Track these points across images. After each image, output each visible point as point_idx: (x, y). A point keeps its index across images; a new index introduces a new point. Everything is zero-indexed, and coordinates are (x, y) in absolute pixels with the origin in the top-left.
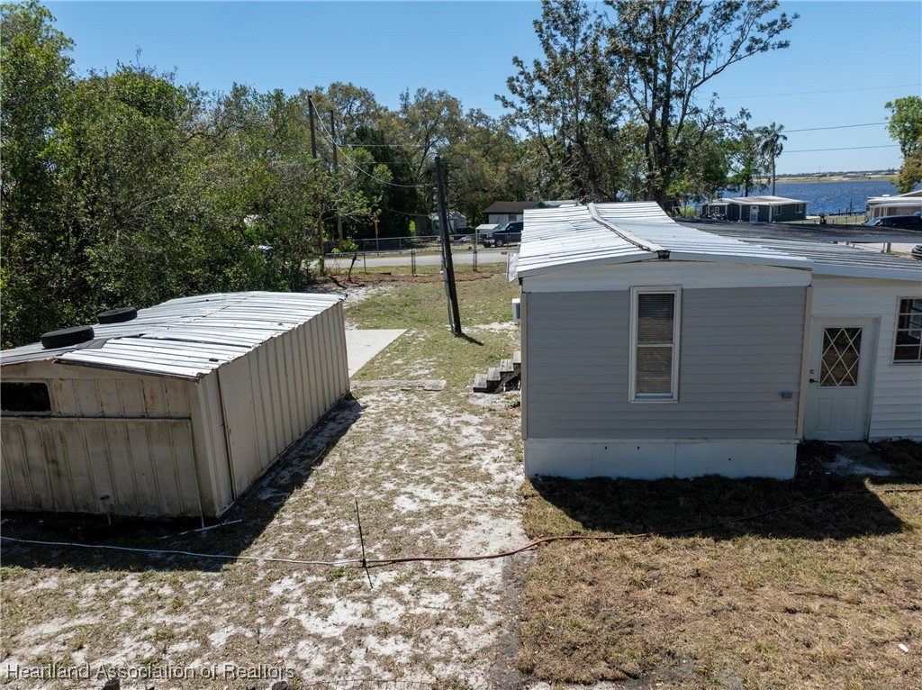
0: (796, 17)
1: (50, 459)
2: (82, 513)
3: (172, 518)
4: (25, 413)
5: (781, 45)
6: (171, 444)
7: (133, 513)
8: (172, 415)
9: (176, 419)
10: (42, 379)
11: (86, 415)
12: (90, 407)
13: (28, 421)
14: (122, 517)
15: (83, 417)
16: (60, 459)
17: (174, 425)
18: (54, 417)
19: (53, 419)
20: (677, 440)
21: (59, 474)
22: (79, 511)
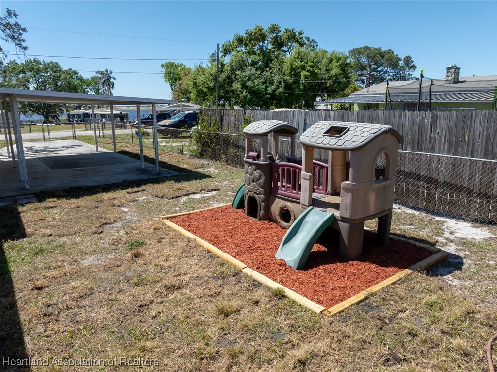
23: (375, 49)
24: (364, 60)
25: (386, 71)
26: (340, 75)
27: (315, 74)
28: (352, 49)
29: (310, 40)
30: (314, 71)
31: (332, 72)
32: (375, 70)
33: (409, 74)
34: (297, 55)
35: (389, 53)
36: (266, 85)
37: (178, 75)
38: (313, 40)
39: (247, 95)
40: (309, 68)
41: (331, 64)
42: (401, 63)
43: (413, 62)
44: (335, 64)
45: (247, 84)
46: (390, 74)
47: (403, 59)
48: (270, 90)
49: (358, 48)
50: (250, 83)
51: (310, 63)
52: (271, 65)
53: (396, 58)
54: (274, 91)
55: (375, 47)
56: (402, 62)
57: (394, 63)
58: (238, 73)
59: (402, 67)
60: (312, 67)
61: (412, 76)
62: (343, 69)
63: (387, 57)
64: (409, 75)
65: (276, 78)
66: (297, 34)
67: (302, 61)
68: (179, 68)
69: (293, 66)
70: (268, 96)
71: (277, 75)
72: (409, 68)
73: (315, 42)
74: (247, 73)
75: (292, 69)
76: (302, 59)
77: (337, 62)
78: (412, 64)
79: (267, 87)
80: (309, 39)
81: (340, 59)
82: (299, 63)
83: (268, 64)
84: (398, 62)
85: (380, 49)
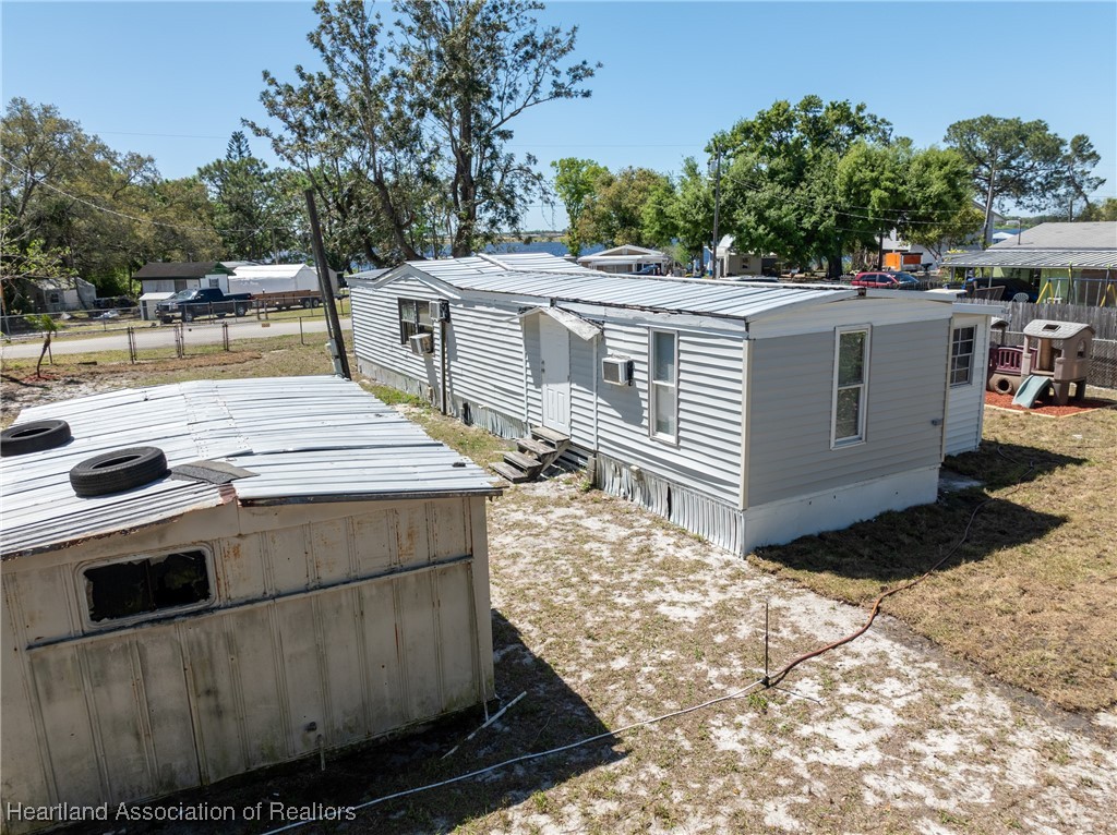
0: (600, 65)
1: (201, 689)
2: (260, 769)
3: (428, 723)
4: (151, 616)
5: (587, 94)
6: (436, 604)
7: (358, 738)
8: (442, 556)
9: (450, 561)
10: (194, 544)
11: (283, 590)
12: (290, 575)
13: (158, 629)
14: (341, 750)
15: (279, 596)
16: (223, 683)
17: (444, 573)
18: (219, 608)
19: (218, 613)
20: (862, 483)
21: (218, 712)
22: (254, 768)
23: (1006, 121)
24: (981, 146)
25: (1032, 167)
26: (945, 193)
27: (897, 194)
28: (954, 122)
29: (878, 120)
30: (897, 189)
31: (931, 189)
32: (1007, 165)
33: (1082, 171)
34: (863, 159)
35: (1037, 129)
36: (799, 214)
37: (584, 184)
38: (883, 121)
39: (767, 235)
40: (888, 183)
41: (927, 174)
42: (1067, 150)
43: (1092, 147)
44: (937, 173)
45: (767, 214)
46: (1040, 172)
47: (1069, 142)
48: (807, 223)
49: (968, 121)
50: (772, 213)
51: (887, 174)
52: (808, 175)
53: (1055, 140)
54: (816, 225)
55: (1006, 118)
56: (1068, 147)
57: (1049, 150)
58: (749, 194)
59: (1068, 157)
60: (892, 180)
61: (1090, 176)
62: (951, 183)
63: (1033, 138)
64: (1084, 173)
65: (820, 201)
66: (853, 110)
67: (872, 171)
68: (584, 169)
69: (855, 179)
70: (803, 234)
71: (822, 196)
72: (1084, 160)
73: (888, 124)
74: (767, 195)
75: (850, 184)
76: (873, 166)
77: (941, 168)
78: (1091, 151)
79: (800, 220)
80: (875, 118)
81: (946, 164)
82: (867, 174)
83: (802, 174)
84: (1058, 148)
85: (1017, 121)
